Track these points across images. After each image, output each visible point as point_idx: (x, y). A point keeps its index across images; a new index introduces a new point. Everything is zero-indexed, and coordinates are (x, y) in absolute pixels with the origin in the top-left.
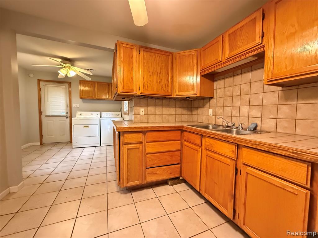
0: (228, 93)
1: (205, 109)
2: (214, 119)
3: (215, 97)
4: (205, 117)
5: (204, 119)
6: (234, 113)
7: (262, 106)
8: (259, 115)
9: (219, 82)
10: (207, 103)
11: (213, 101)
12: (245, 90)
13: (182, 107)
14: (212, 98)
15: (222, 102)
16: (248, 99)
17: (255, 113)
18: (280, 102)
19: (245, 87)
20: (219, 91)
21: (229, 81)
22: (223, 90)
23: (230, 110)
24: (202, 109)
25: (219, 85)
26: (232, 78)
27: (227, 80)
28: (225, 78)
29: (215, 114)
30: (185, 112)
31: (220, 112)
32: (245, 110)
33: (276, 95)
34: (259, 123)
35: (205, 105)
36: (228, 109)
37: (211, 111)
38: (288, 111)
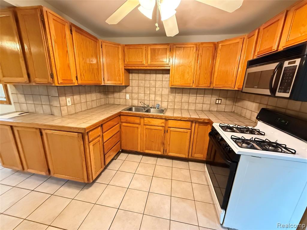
0: (142, 85)
1: (121, 94)
2: (131, 102)
3: (131, 85)
4: (122, 100)
5: (121, 102)
6: (146, 98)
7: (162, 95)
8: (160, 100)
9: (133, 74)
10: (124, 89)
11: (129, 89)
12: (153, 84)
13: (100, 92)
14: (128, 86)
15: (137, 90)
16: (154, 90)
17: (158, 98)
18: (170, 94)
19: (153, 83)
20: (134, 81)
21: (142, 76)
22: (137, 81)
23: (143, 96)
24: (119, 94)
25: (133, 77)
26: (144, 75)
28: (138, 73)
29: (132, 98)
30: (102, 96)
31: (135, 97)
32: (152, 96)
33: (168, 90)
34: (160, 104)
35: (122, 90)
36: (142, 95)
37: (128, 96)
38: (172, 98)
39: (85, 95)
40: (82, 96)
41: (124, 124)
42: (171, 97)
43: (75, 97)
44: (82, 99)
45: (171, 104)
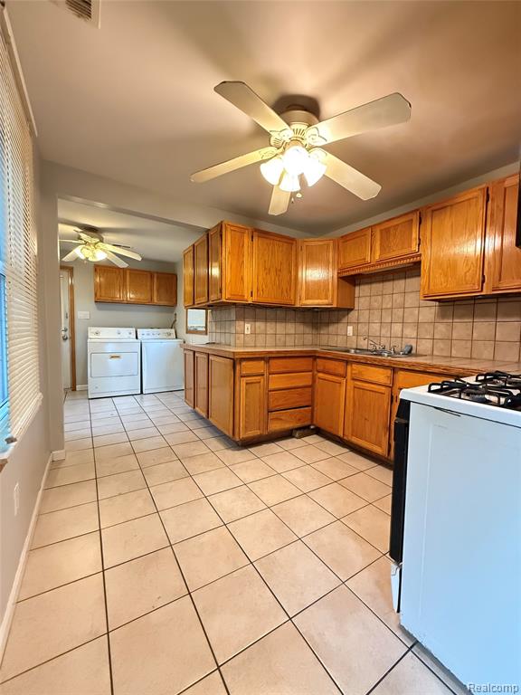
0: (376, 305)
1: (340, 326)
2: (355, 341)
3: (356, 308)
4: (340, 338)
5: (339, 341)
6: (383, 332)
7: (418, 324)
8: (414, 335)
9: (362, 287)
10: (344, 316)
11: (353, 315)
12: (398, 301)
13: (304, 323)
14: (352, 309)
15: (367, 317)
16: (401, 314)
17: (410, 332)
18: (438, 320)
19: (398, 299)
20: (362, 300)
21: (376, 287)
22: (368, 298)
23: (378, 329)
24: (336, 325)
25: (362, 291)
26: (381, 284)
27: (374, 286)
28: (371, 283)
29: (357, 334)
30: (308, 330)
31: (363, 330)
32: (397, 328)
33: (433, 310)
34: (414, 345)
35: (341, 320)
36: (376, 326)
37: (350, 329)
38: (444, 330)
39: (274, 324)
40: (268, 324)
41: (320, 375)
42: (442, 328)
43: (258, 324)
44: (268, 329)
45: (440, 345)
